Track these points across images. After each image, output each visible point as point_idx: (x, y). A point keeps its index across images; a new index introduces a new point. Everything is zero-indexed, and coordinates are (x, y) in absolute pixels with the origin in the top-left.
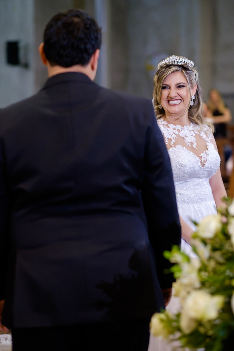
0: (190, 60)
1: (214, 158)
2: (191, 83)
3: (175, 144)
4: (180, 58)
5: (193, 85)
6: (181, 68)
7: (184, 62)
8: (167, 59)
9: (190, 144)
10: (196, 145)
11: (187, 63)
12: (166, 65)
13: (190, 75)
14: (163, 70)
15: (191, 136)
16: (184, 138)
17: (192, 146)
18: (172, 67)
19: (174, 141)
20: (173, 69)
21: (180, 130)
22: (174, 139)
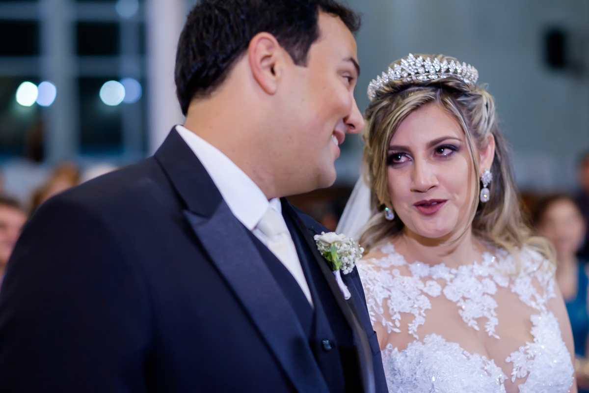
0: (464, 64)
1: (550, 367)
2: (476, 134)
3: (423, 331)
4: (432, 62)
5: (482, 139)
6: (438, 93)
7: (448, 71)
8: (393, 68)
9: (478, 325)
10: (496, 327)
11: (455, 72)
12: (392, 87)
13: (471, 110)
14: (385, 103)
15: (484, 294)
16: (459, 304)
17: (483, 330)
18: (411, 92)
19: (419, 320)
20: (415, 97)
21: (448, 279)
22: (420, 314)
